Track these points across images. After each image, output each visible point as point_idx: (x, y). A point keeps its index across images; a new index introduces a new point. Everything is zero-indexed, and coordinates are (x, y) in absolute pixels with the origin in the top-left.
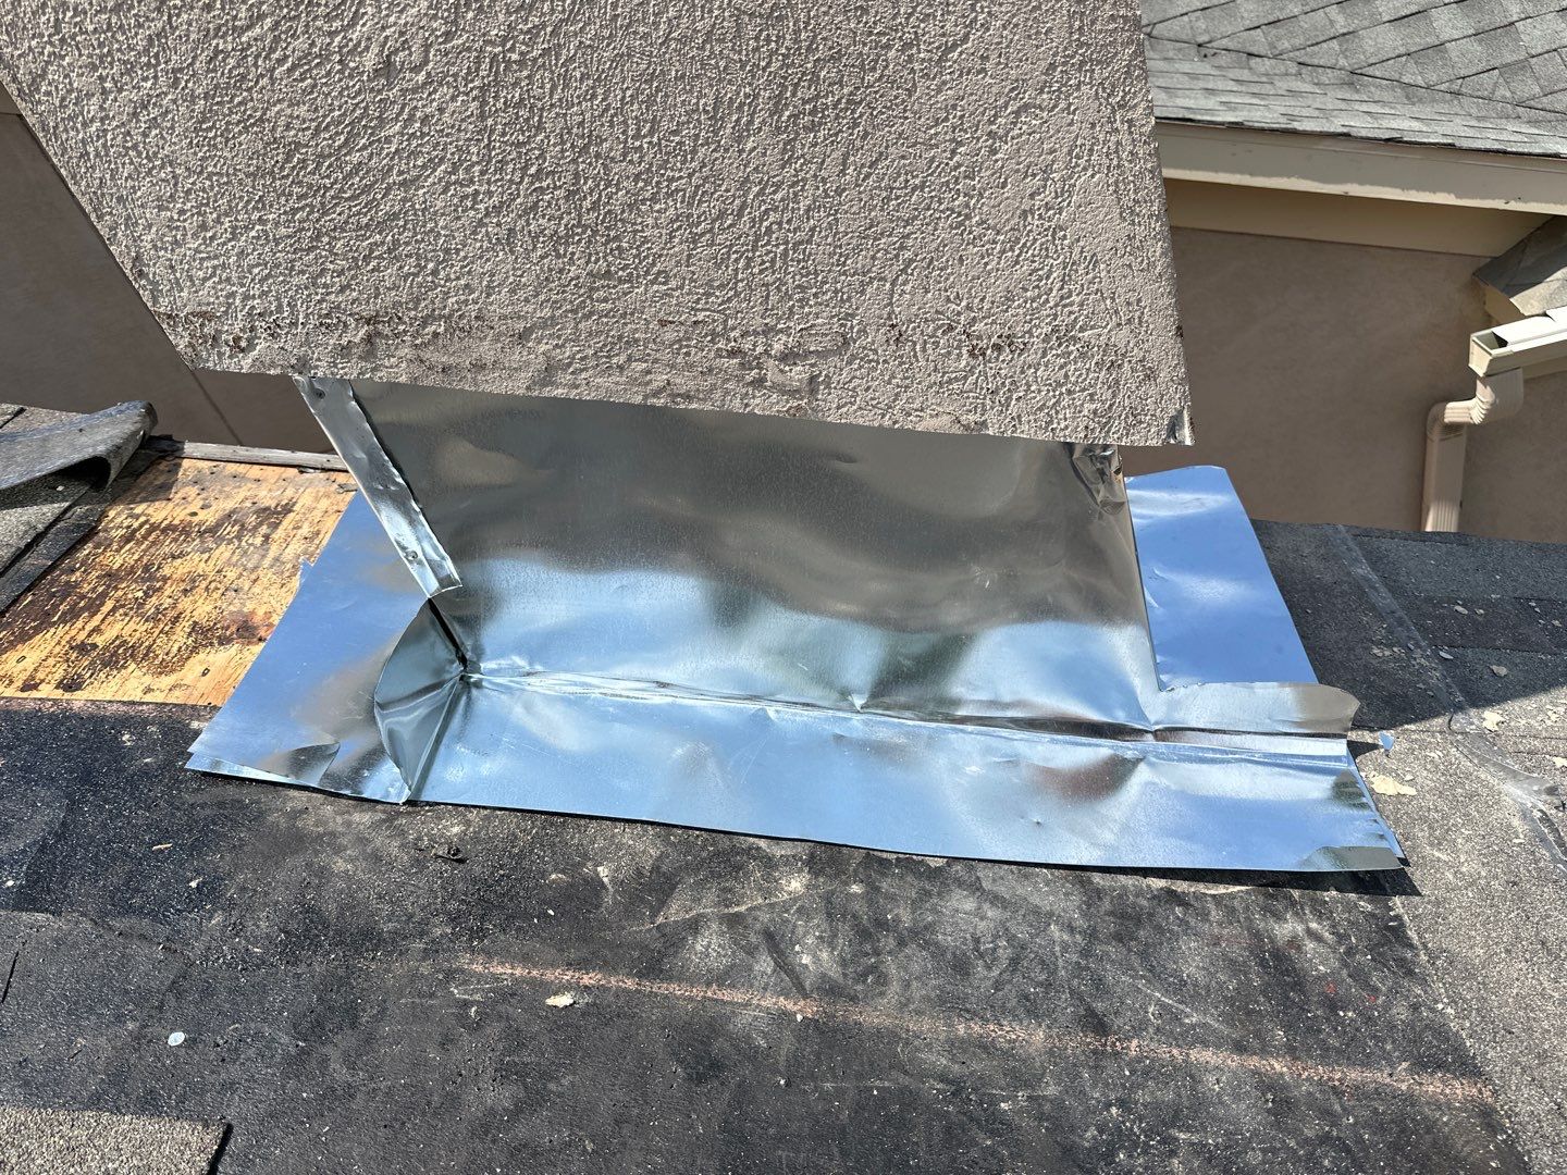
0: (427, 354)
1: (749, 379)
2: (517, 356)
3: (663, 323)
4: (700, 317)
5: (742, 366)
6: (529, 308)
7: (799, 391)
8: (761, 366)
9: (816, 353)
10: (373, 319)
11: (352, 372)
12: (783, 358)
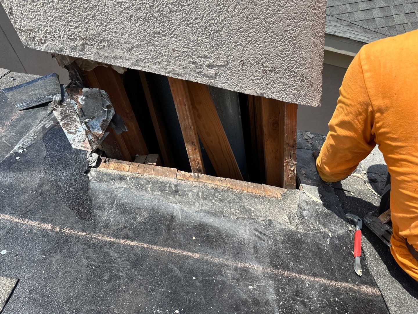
0: (100, 52)
1: (198, 71)
2: (127, 56)
3: (174, 50)
4: (186, 50)
5: (196, 67)
6: (134, 41)
7: (212, 77)
8: (201, 68)
9: (218, 66)
10: (85, 38)
11: (77, 55)
12: (208, 66)
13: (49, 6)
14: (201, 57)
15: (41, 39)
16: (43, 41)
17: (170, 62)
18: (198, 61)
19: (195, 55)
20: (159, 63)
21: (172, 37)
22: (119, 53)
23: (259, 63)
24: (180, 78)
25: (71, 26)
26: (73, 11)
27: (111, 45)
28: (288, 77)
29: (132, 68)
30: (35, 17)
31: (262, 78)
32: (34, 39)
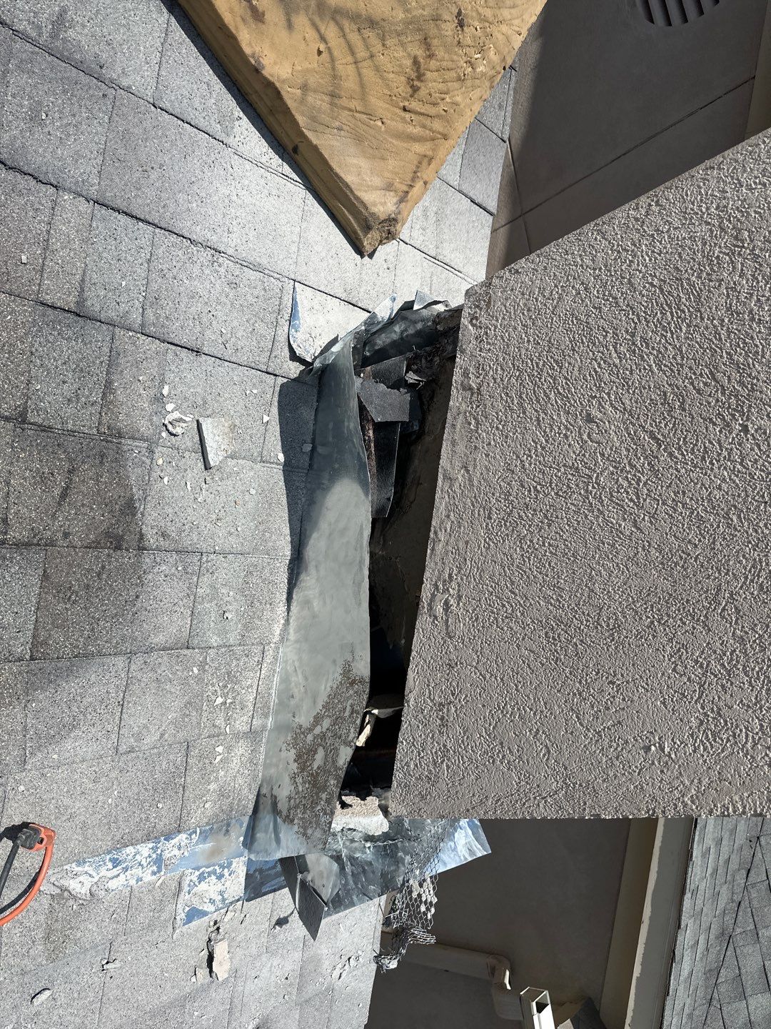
1: (439, 584)
2: (458, 464)
4: (468, 563)
5: (445, 581)
6: (478, 475)
7: (431, 608)
8: (444, 592)
9: (447, 620)
10: (479, 393)
11: (457, 377)
12: (446, 603)
13: (524, 336)
14: (459, 591)
15: (477, 318)
16: (474, 321)
17: (450, 535)
18: (454, 584)
19: (462, 579)
20: (448, 516)
22: (461, 448)
23: (453, 695)
24: (429, 551)
26: (517, 374)
27: (472, 435)
28: (434, 751)
29: (440, 470)
30: (507, 311)
31: (432, 701)
32: (478, 306)
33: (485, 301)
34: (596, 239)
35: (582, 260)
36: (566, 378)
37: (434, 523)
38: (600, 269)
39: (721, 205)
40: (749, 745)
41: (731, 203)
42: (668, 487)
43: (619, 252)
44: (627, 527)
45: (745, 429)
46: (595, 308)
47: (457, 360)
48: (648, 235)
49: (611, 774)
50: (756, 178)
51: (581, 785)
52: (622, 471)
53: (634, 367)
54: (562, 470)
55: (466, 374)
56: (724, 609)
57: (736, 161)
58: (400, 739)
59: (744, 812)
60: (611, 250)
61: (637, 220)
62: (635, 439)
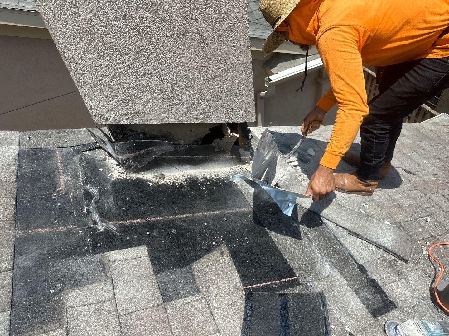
0: (142, 119)
1: (195, 117)
2: (158, 117)
3: (182, 110)
4: (188, 109)
5: (194, 116)
6: (161, 110)
7: (202, 118)
8: (197, 115)
9: (205, 113)
10: (134, 113)
11: (128, 122)
12: (200, 114)
13: (115, 101)
14: (196, 110)
15: (107, 118)
16: (108, 119)
17: (180, 116)
18: (195, 113)
19: (193, 110)
20: (174, 118)
21: (182, 104)
22: (153, 117)
23: (225, 108)
24: (185, 122)
25: (126, 108)
26: (128, 101)
27: (149, 114)
28: (239, 111)
29: (160, 123)
30: (105, 108)
31: (227, 114)
32: (103, 119)
33: (101, 117)
34: (81, 80)
35: (89, 84)
36: (130, 84)
37: (177, 122)
38: (93, 77)
39: (73, 38)
40: (233, 23)
41: (72, 35)
42: (166, 49)
43: (87, 71)
44: (178, 60)
45: (149, 27)
46: (107, 77)
47: (122, 123)
48: (82, 61)
49: (242, 59)
50: (64, 27)
51: (245, 67)
52: (161, 63)
53: (128, 62)
54: (160, 82)
55: (127, 119)
56: (200, 31)
57: (57, 33)
58: (237, 122)
59: (248, 24)
60: (86, 74)
61: (75, 66)
62: (151, 60)
